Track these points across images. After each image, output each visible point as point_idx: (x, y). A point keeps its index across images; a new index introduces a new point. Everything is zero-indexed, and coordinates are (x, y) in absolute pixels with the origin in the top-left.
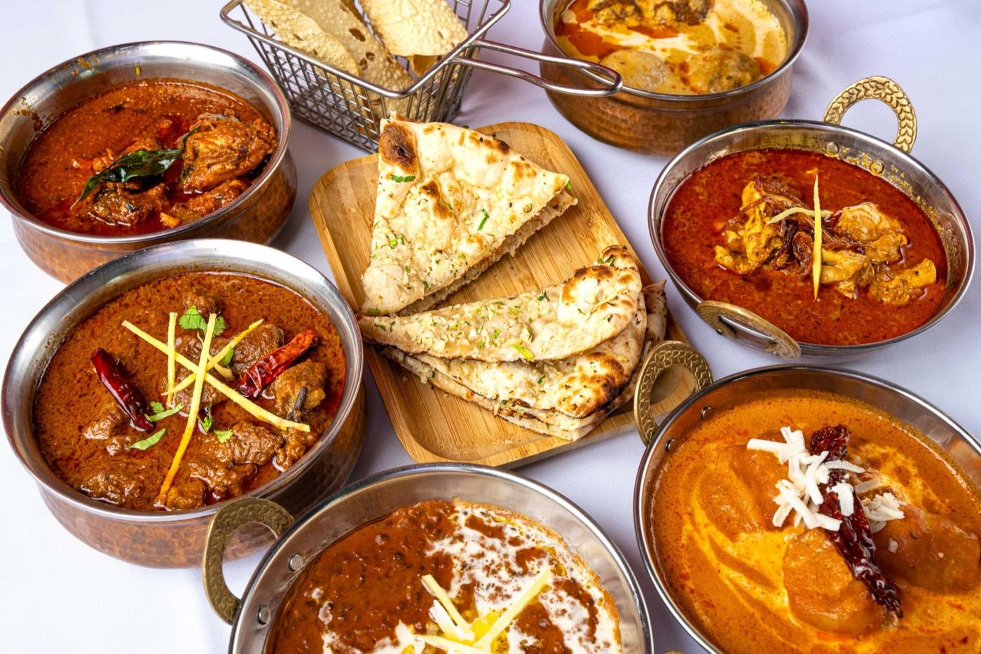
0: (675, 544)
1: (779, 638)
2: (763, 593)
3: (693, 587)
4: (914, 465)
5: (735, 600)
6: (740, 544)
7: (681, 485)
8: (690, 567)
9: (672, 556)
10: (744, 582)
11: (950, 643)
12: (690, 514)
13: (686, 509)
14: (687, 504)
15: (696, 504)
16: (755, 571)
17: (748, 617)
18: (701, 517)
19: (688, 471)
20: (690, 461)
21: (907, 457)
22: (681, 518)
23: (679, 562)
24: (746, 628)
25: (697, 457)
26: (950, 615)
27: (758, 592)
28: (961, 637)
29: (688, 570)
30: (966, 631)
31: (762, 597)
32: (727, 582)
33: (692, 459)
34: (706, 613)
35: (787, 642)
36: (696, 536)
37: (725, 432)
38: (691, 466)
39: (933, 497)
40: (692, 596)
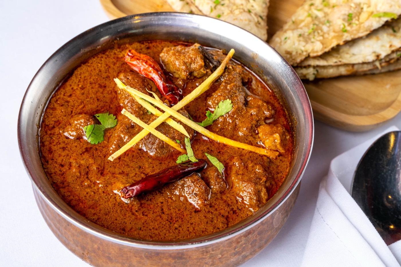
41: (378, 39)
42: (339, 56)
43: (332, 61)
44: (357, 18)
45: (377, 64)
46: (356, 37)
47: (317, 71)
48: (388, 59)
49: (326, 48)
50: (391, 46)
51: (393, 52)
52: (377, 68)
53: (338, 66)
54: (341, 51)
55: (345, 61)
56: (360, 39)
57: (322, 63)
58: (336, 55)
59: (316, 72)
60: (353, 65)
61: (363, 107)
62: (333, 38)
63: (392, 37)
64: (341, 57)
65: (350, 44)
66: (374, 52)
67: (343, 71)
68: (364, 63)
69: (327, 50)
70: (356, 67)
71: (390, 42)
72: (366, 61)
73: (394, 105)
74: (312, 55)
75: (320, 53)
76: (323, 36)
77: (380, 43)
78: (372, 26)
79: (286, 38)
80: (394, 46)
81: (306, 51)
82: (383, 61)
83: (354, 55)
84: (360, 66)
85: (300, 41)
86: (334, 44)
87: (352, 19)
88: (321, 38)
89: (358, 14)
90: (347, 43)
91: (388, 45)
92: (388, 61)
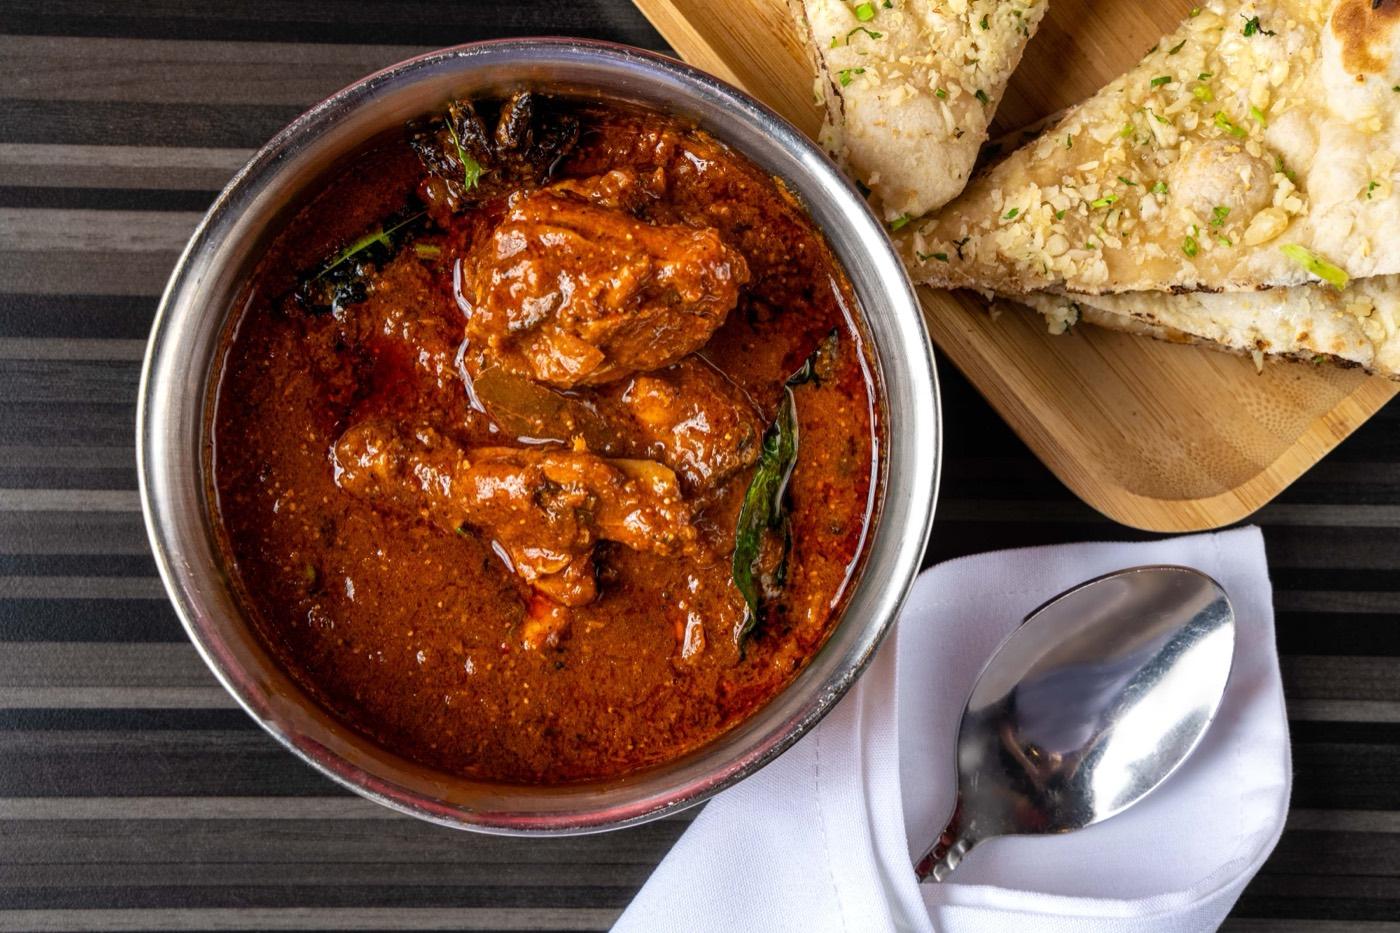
44: (1240, 224)
50: (1304, 337)
55: (1167, 318)
59: (1073, 320)
60: (1187, 334)
66: (1254, 330)
71: (1309, 323)
72: (1225, 342)
77: (1279, 310)
78: (1269, 275)
80: (1314, 342)
81: (1057, 273)
83: (1200, 304)
87: (1223, 224)
89: (1249, 211)
91: (1300, 330)
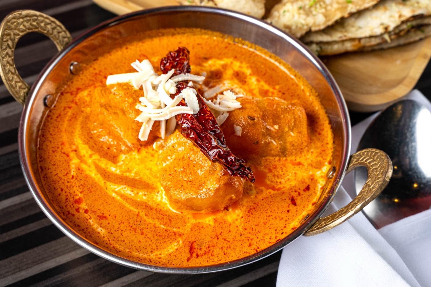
0: (66, 178)
1: (162, 226)
2: (145, 195)
3: (86, 208)
4: (247, 67)
5: (122, 207)
6: (121, 163)
7: (64, 130)
8: (81, 193)
9: (65, 188)
10: (128, 191)
11: (297, 193)
12: (76, 151)
13: (71, 147)
14: (72, 143)
15: (79, 141)
16: (136, 180)
17: (135, 217)
18: (84, 150)
19: (67, 118)
20: (68, 109)
21: (241, 62)
22: (68, 156)
23: (72, 191)
24: (134, 227)
25: (73, 105)
26: (294, 172)
27: (142, 196)
28: (305, 186)
29: (80, 195)
30: (307, 180)
31: (144, 198)
32: (114, 195)
33: (70, 108)
34: (101, 225)
35: (169, 228)
36: (84, 166)
37: (94, 79)
38: (69, 114)
39: (266, 87)
40: (86, 215)
41: (386, 9)
42: (343, 30)
43: (337, 36)
45: (386, 37)
46: (362, 8)
47: (321, 48)
48: (397, 31)
49: (328, 21)
50: (400, 16)
51: (403, 23)
52: (386, 41)
53: (343, 41)
54: (346, 24)
55: (350, 35)
56: (367, 10)
57: (325, 38)
58: (340, 29)
59: (319, 49)
60: (360, 39)
61: (371, 85)
62: (336, 10)
63: (401, 7)
64: (346, 31)
65: (356, 16)
66: (382, 24)
67: (349, 46)
68: (371, 37)
69: (330, 23)
70: (363, 41)
71: (399, 12)
72: (374, 34)
73: (406, 82)
74: (313, 29)
75: (322, 27)
76: (325, 8)
77: (388, 13)
79: (284, 12)
80: (404, 16)
82: (392, 33)
83: (360, 28)
84: (368, 40)
85: (300, 14)
86: (338, 16)
88: (323, 10)
90: (352, 15)
91: (397, 16)
92: (398, 33)
